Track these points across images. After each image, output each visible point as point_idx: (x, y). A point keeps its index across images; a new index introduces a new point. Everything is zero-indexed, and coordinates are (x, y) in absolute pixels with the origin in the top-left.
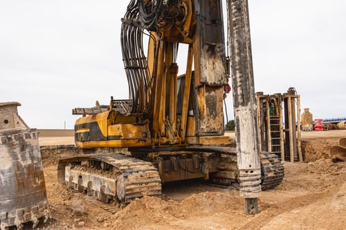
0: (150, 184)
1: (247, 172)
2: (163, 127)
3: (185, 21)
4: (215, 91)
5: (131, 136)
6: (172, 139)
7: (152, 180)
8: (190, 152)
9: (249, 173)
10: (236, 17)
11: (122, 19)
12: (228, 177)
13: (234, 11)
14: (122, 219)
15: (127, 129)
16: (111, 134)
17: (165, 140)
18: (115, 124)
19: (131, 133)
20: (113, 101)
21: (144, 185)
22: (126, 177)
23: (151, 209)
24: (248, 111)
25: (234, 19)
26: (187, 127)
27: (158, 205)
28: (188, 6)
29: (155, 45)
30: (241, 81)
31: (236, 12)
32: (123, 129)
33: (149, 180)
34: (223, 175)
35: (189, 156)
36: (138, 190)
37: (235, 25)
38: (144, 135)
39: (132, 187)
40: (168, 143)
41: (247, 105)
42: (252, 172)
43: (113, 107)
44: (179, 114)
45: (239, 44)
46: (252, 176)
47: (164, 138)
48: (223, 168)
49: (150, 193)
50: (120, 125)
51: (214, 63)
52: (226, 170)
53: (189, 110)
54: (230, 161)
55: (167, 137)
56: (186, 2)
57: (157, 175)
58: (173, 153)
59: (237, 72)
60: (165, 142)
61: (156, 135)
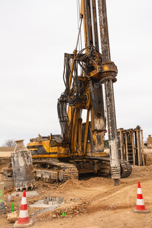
0: (74, 173)
1: (114, 168)
2: (75, 148)
3: (87, 102)
4: (100, 133)
5: (61, 152)
6: (80, 153)
7: (75, 171)
8: (88, 160)
9: (115, 168)
10: (109, 103)
11: (58, 99)
12: (106, 172)
13: (108, 101)
14: (65, 187)
15: (60, 149)
16: (51, 151)
17: (76, 154)
18: (53, 146)
19: (62, 151)
20: (51, 135)
21: (71, 174)
22: (64, 170)
23: (75, 183)
24: (114, 142)
25: (108, 104)
26: (86, 148)
27: (77, 182)
28: (88, 95)
29: (72, 109)
30: (111, 130)
31: (109, 101)
32: (58, 149)
33: (73, 172)
34: (103, 171)
35: (88, 162)
36: (69, 176)
37: (109, 107)
38: (67, 152)
39: (67, 174)
40: (78, 156)
41: (114, 140)
42: (116, 168)
43: (52, 138)
44: (83, 141)
45: (111, 115)
46: (116, 169)
47: (76, 153)
48: (103, 168)
49: (74, 177)
50: (56, 147)
51: (100, 121)
52: (105, 169)
53: (87, 140)
54: (106, 164)
55: (77, 153)
56: (87, 94)
57: (76, 170)
58: (81, 160)
59: (110, 126)
60: (76, 155)
61: (72, 152)
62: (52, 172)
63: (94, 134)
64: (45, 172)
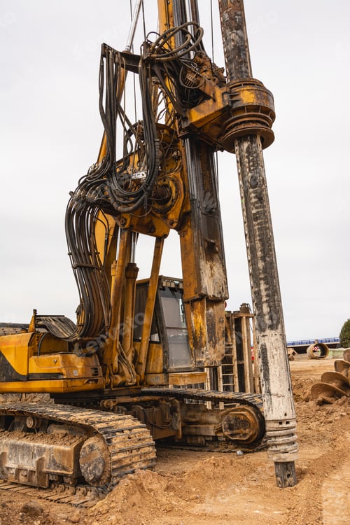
0: (142, 451)
1: (281, 423)
2: (116, 358)
3: (171, 206)
4: (213, 307)
5: (76, 373)
6: (130, 377)
7: (144, 443)
8: (157, 398)
9: (284, 425)
10: (257, 208)
11: (72, 193)
12: (203, 433)
13: (253, 200)
14: (121, 512)
15: (69, 362)
17: (120, 379)
19: (76, 368)
20: (37, 318)
21: (135, 452)
22: (109, 441)
23: (151, 490)
24: (278, 336)
25: (254, 211)
26: (148, 360)
27: (154, 483)
28: (177, 185)
29: (107, 235)
30: (267, 296)
31: (256, 202)
32: (64, 362)
33: (139, 444)
34: (193, 431)
35: (156, 404)
36: (127, 461)
37: (256, 219)
38: (93, 371)
39: (121, 456)
40: (123, 384)
41: (277, 328)
42: (287, 423)
43: (37, 326)
45: (263, 245)
46: (288, 428)
47: (118, 376)
48: (194, 420)
49: (143, 465)
50: (58, 357)
51: (211, 268)
52: (197, 423)
53: (152, 333)
54: (203, 409)
55: (123, 375)
56: (173, 180)
57: (149, 436)
58: (135, 399)
59: (262, 282)
60: (119, 382)
61: (108, 372)
62: (48, 446)
63: (196, 311)
64: (14, 447)
